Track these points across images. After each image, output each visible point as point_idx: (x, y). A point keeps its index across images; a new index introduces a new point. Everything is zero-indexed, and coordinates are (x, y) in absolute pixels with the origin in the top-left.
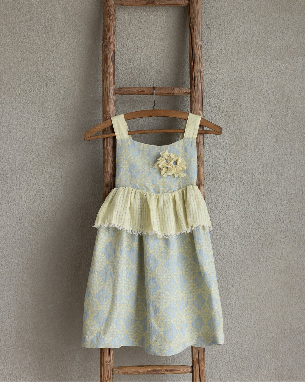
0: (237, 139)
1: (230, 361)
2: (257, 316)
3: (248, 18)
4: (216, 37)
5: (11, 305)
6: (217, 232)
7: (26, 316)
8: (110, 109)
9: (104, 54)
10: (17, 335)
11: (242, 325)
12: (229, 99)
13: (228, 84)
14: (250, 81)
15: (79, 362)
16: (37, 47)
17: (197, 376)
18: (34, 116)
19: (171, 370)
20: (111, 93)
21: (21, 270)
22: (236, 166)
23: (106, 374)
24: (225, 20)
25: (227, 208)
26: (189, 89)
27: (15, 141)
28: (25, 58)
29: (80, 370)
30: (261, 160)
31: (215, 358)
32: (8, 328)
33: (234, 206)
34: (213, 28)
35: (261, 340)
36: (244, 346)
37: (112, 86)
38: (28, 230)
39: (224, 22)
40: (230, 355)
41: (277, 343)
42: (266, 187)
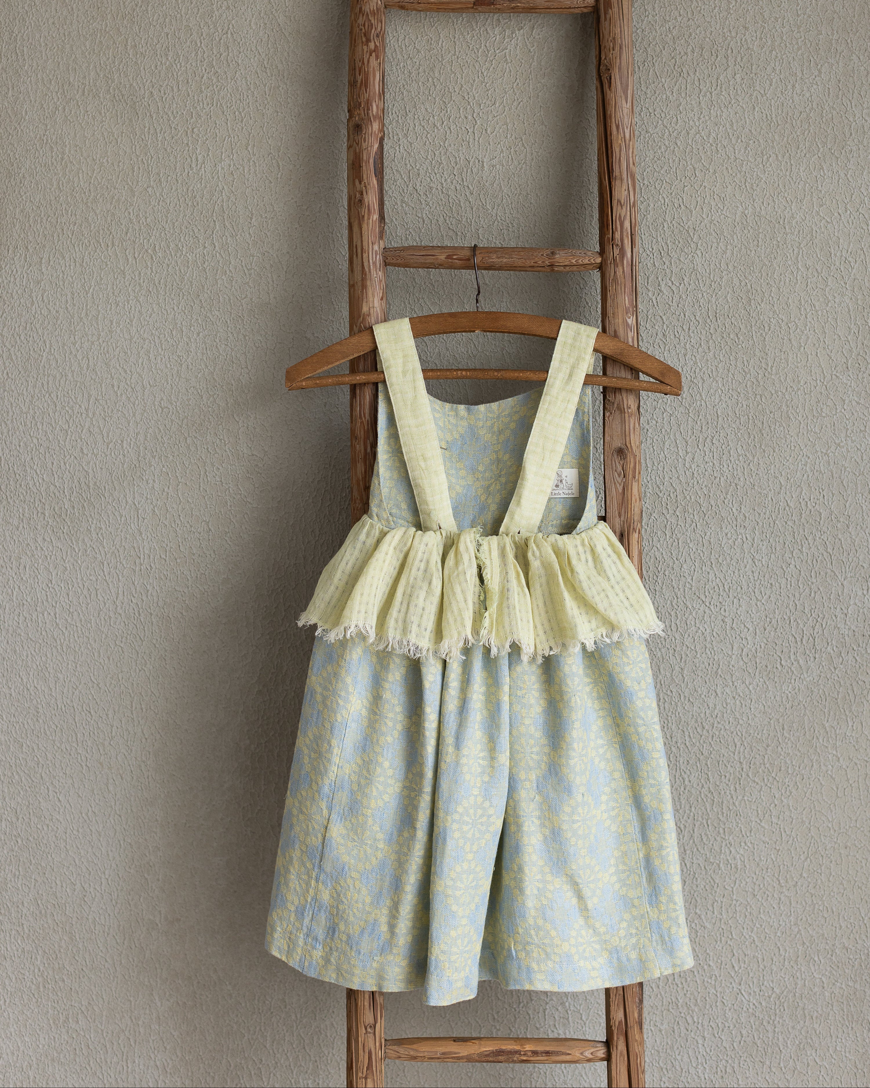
0: (758, 397)
1: (727, 1025)
2: (805, 901)
3: (796, 46)
4: (702, 103)
5: (108, 855)
6: (696, 661)
7: (152, 887)
8: (372, 310)
9: (352, 150)
10: (124, 939)
11: (761, 926)
12: (736, 281)
13: (735, 237)
14: (797, 230)
15: (299, 1017)
16: (188, 128)
17: (622, 1070)
18: (176, 324)
19: (547, 1053)
20: (374, 263)
21: (136, 758)
22: (754, 475)
23: (363, 1058)
24: (729, 51)
25: (725, 595)
26: (598, 255)
27: (121, 395)
28: (152, 158)
29: (302, 1042)
30: (825, 458)
31: (682, 1015)
32: (100, 919)
33: (745, 587)
34: (692, 76)
35: (817, 967)
36: (765, 983)
37: (377, 244)
38: (157, 646)
39: (726, 57)
40: (727, 1008)
41: (862, 980)
42: (840, 536)
